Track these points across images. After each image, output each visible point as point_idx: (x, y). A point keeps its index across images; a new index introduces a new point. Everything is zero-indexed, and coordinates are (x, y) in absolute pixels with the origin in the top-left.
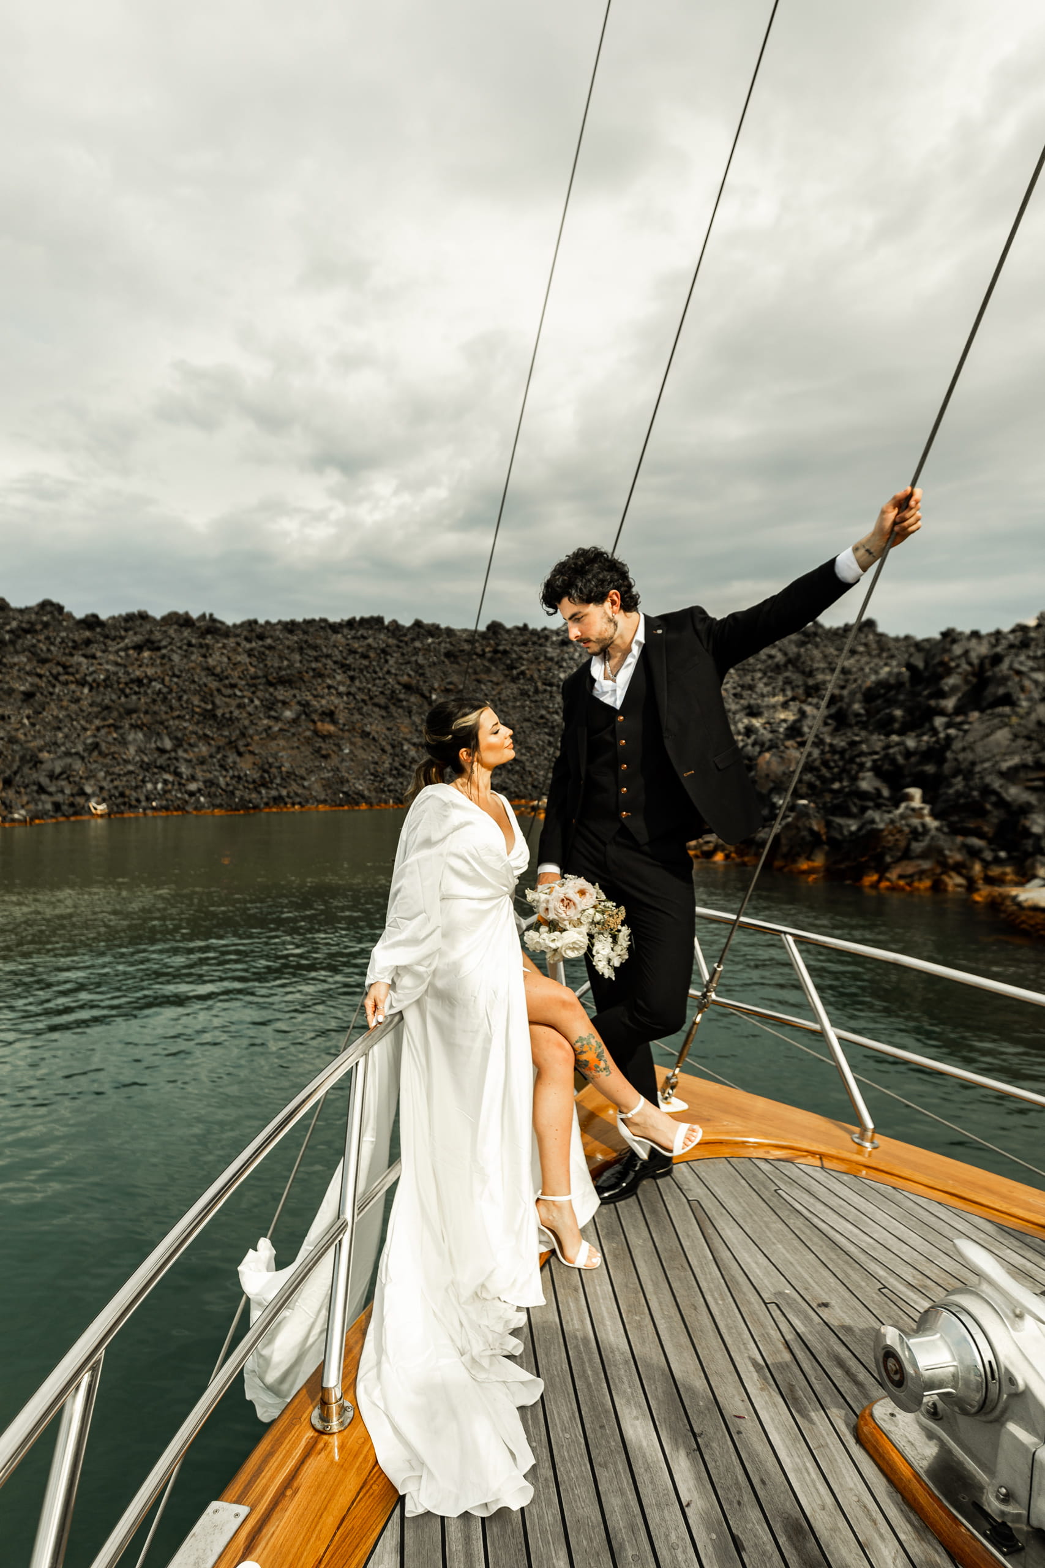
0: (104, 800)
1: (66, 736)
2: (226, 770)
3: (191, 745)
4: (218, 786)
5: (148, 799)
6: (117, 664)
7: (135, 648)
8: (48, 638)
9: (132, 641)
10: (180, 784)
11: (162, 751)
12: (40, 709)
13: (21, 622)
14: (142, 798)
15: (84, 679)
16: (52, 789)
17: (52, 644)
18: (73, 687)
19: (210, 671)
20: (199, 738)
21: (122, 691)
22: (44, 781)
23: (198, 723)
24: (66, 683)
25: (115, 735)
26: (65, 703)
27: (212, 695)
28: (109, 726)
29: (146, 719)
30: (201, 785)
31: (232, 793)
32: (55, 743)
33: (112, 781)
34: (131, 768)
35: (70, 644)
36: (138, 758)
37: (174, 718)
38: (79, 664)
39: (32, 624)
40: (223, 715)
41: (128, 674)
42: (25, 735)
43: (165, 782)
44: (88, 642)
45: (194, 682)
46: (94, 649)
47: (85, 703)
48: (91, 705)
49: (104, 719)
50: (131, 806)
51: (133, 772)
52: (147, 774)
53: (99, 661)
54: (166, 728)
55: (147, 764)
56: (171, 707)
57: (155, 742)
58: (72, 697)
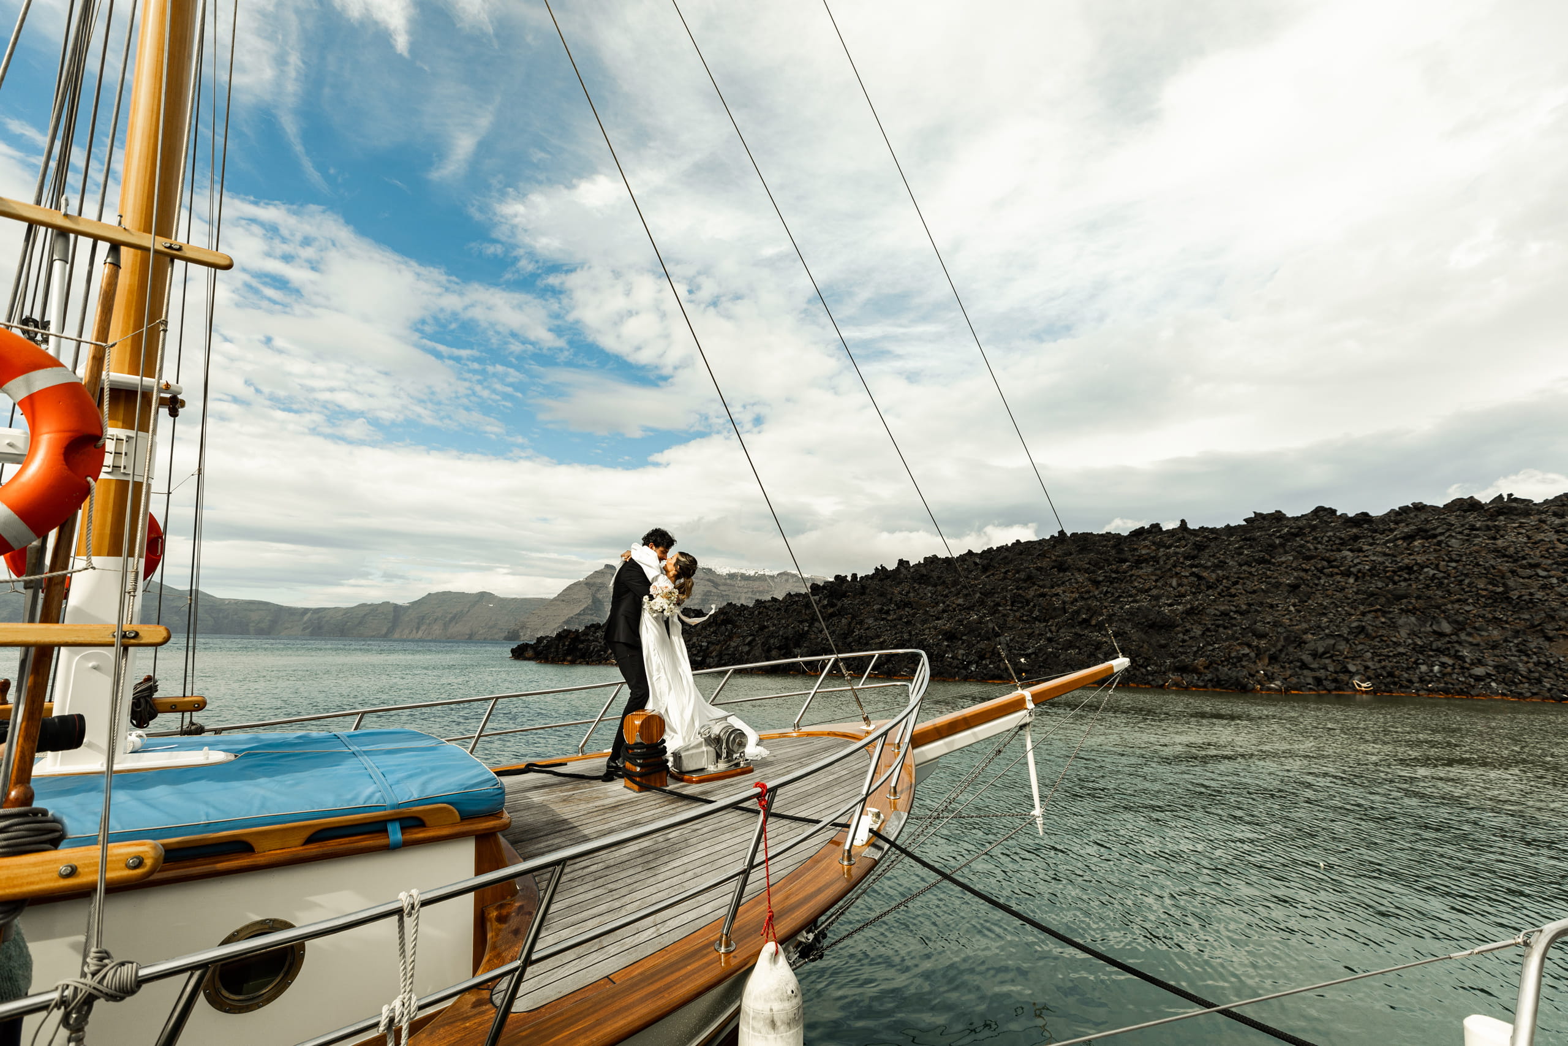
0: (1369, 679)
1: (1331, 621)
2: (1528, 655)
3: (1475, 628)
4: (1516, 672)
5: (1421, 680)
6: (1385, 554)
7: (1404, 539)
8: (1315, 538)
9: (1403, 532)
10: (1462, 668)
11: (1441, 635)
12: (1305, 599)
13: (1291, 528)
14: (1415, 679)
15: (1348, 570)
16: (1315, 666)
17: (1319, 543)
18: (1338, 578)
19: (1500, 553)
20: (1489, 621)
21: (1391, 579)
22: (1306, 658)
23: (1486, 606)
24: (1332, 575)
25: (1383, 620)
26: (1329, 592)
27: (1503, 578)
28: (1376, 611)
29: (1420, 604)
30: (1490, 670)
31: (1539, 681)
32: (1319, 627)
33: (1380, 661)
34: (1401, 650)
35: (1337, 541)
36: (1410, 641)
37: (1453, 602)
38: (1345, 557)
39: (1301, 529)
40: (1520, 597)
41: (1397, 563)
42: (1291, 620)
43: (1443, 665)
44: (1356, 538)
45: (1478, 565)
46: (1362, 543)
47: (1350, 592)
48: (1356, 593)
49: (1370, 605)
50: (1401, 686)
51: (1404, 654)
52: (1421, 656)
53: (1366, 554)
54: (1444, 612)
55: (1421, 647)
56: (1448, 591)
57: (1431, 626)
58: (1337, 587)
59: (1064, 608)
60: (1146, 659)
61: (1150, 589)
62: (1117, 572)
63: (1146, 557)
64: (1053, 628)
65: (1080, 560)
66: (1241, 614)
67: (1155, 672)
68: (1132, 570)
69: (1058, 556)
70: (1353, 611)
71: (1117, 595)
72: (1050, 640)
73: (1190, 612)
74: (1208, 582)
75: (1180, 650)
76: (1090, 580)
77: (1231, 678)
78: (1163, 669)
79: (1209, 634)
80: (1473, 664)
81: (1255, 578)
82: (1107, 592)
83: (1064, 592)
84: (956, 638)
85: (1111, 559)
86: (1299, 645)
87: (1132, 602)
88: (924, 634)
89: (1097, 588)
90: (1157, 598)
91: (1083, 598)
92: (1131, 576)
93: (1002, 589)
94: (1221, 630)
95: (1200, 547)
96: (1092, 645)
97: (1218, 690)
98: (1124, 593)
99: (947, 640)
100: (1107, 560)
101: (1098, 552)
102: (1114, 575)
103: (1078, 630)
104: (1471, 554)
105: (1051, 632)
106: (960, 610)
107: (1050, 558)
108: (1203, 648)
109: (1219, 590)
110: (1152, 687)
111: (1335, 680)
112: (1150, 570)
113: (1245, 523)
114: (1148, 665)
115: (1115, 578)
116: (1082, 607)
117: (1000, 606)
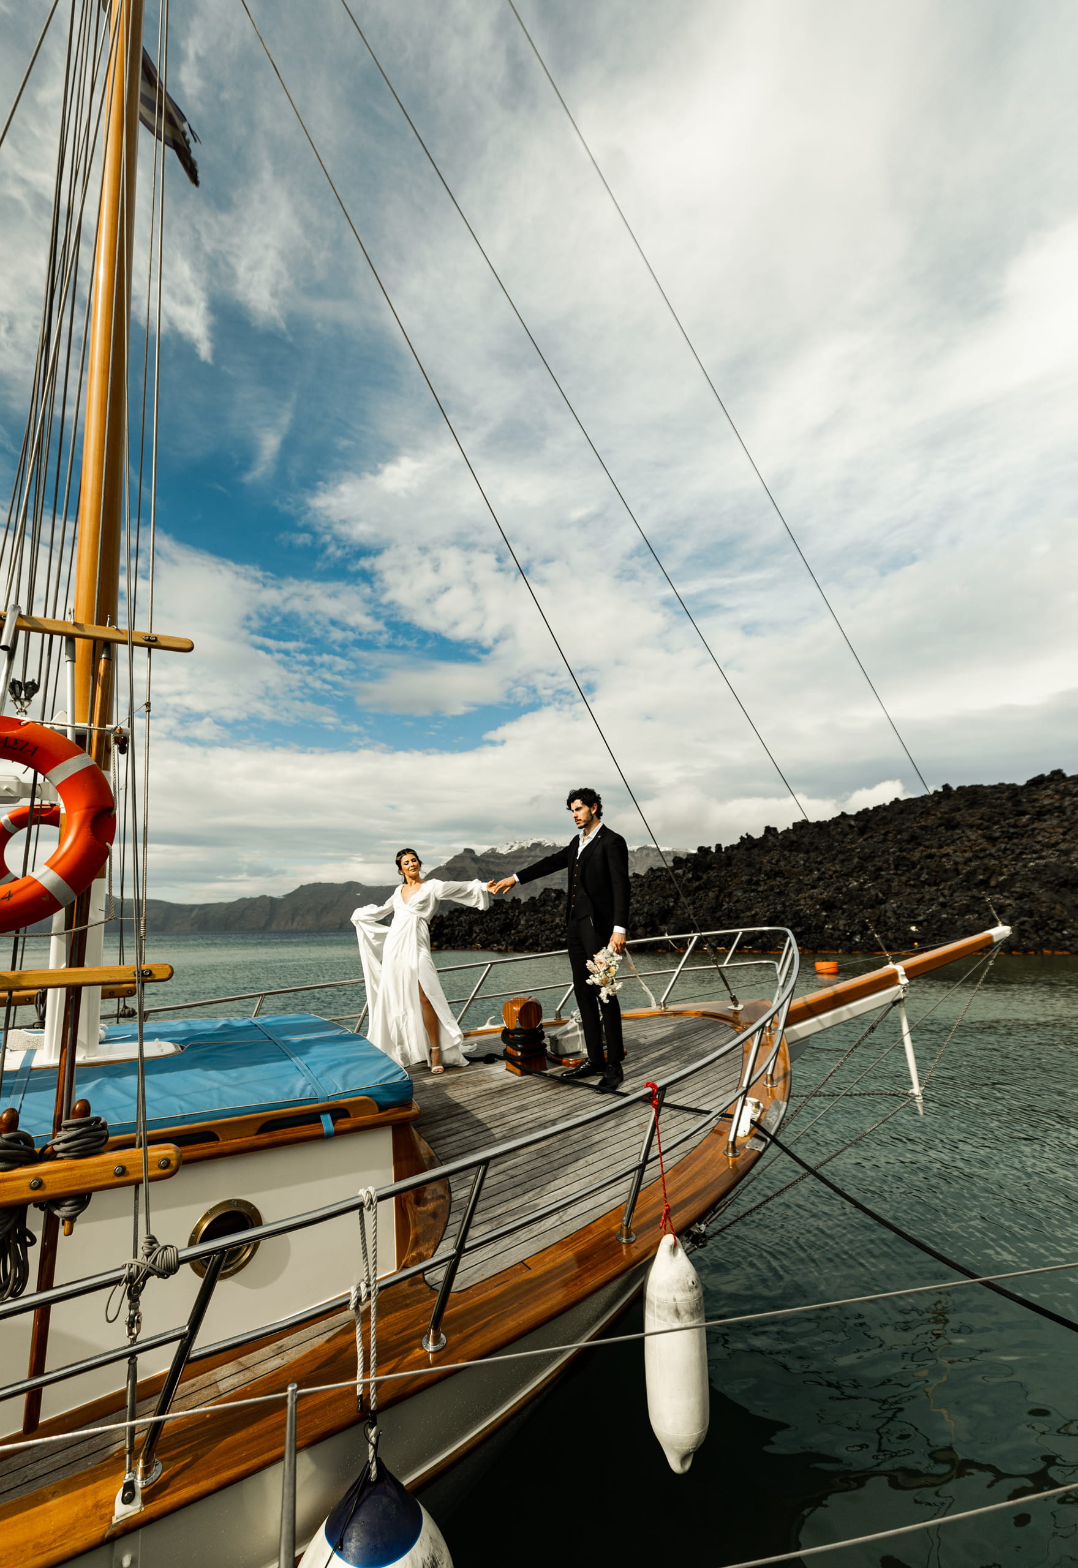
61: (1057, 843)
62: (1015, 826)
63: (1048, 807)
64: (946, 892)
68: (1030, 822)
69: (946, 813)
71: (1018, 851)
72: (943, 905)
76: (984, 837)
82: (1006, 849)
83: (955, 851)
84: (836, 907)
85: (1007, 812)
87: (1035, 859)
88: (797, 905)
89: (994, 846)
90: (1067, 853)
91: (977, 857)
92: (1034, 829)
93: (883, 852)
98: (1026, 849)
99: (825, 910)
100: (1002, 814)
101: (991, 806)
102: (1012, 830)
105: (944, 896)
106: (838, 877)
107: (935, 815)
112: (1055, 822)
115: (1014, 833)
116: (978, 867)
117: (882, 870)
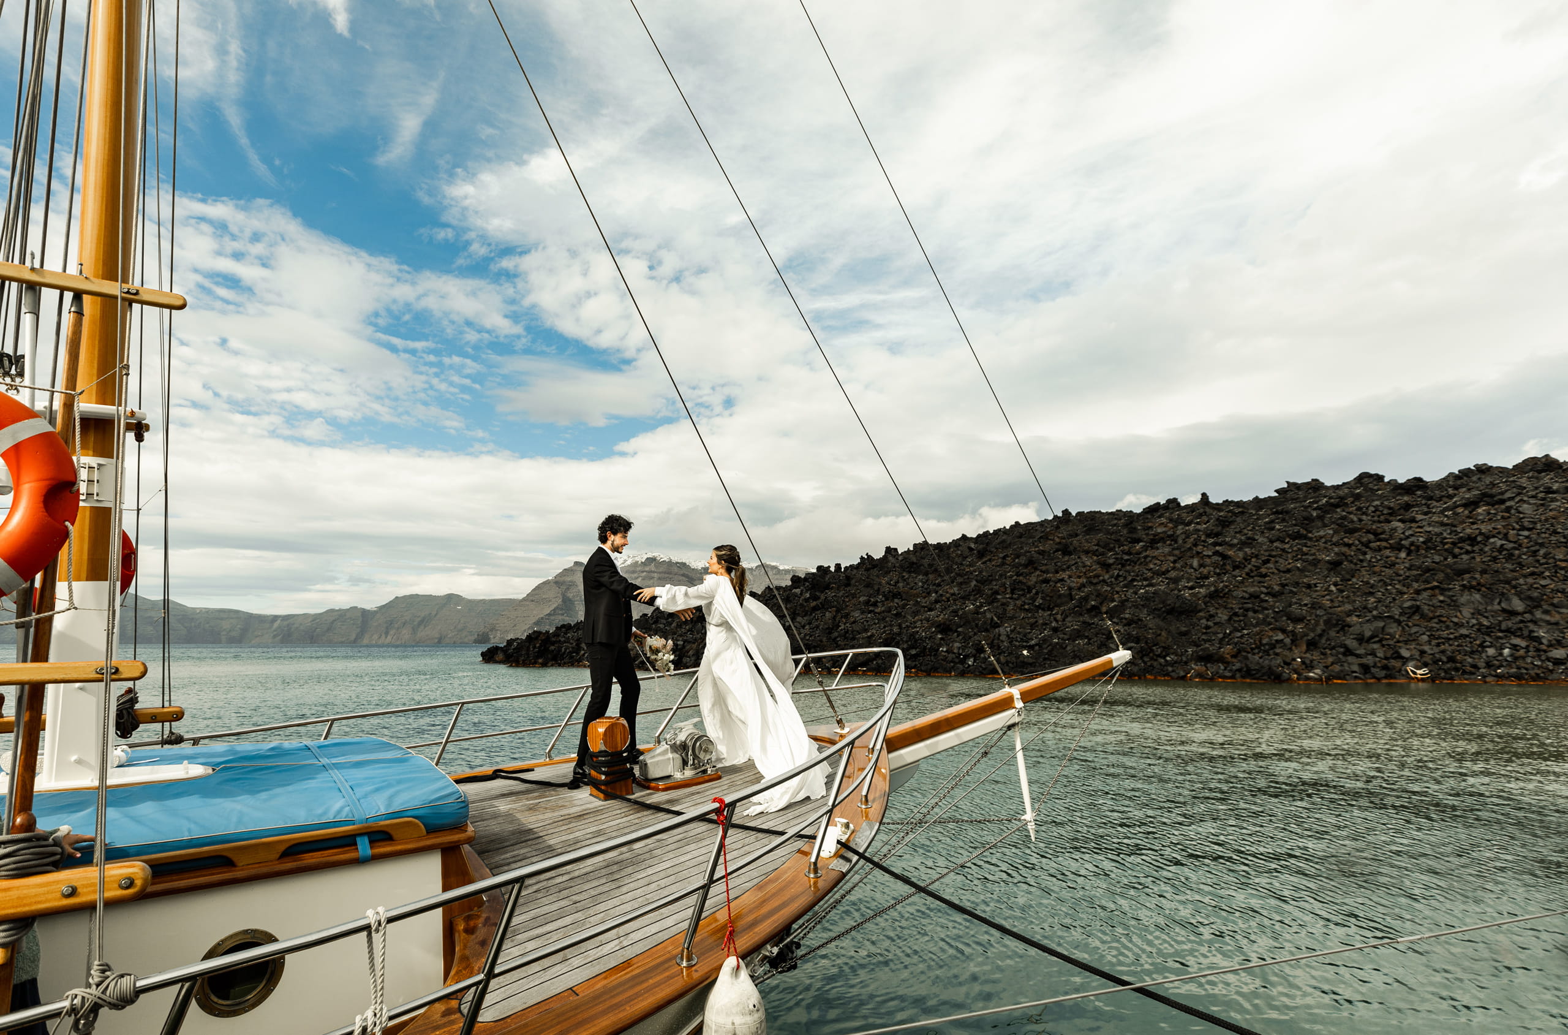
0: (1425, 665)
1: (1379, 601)
3: (1553, 605)
5: (1489, 665)
6: (1442, 524)
7: (1465, 506)
8: (1360, 509)
9: (1464, 498)
10: (1538, 650)
11: (1512, 613)
12: (1348, 577)
13: (1331, 498)
14: (1481, 664)
15: (1399, 543)
16: (1361, 651)
17: (1364, 513)
18: (1387, 552)
21: (1450, 552)
22: (1351, 643)
24: (1380, 549)
25: (1441, 598)
26: (1377, 569)
28: (1432, 588)
29: (1485, 579)
32: (1365, 608)
33: (1438, 645)
34: (1464, 631)
35: (1386, 511)
36: (1474, 621)
37: (1525, 576)
38: (1395, 529)
39: (1342, 498)
41: (1457, 533)
42: (1332, 601)
43: (1515, 647)
44: (1407, 507)
45: (1555, 532)
46: (1414, 513)
47: (1401, 568)
48: (1409, 569)
49: (1427, 582)
50: (1464, 672)
51: (1467, 636)
52: (1488, 639)
53: (1419, 524)
54: (1515, 587)
55: (1488, 627)
56: (1520, 564)
57: (1499, 603)
58: (1386, 562)
59: (1070, 594)
60: (1164, 648)
61: (1168, 571)
62: (1129, 553)
63: (1162, 535)
64: (1059, 617)
65: (1087, 541)
66: (1274, 595)
67: (1176, 662)
68: (1146, 551)
69: (1062, 538)
70: (1405, 589)
71: (1130, 578)
72: (1055, 630)
73: (1214, 595)
74: (1234, 561)
75: (1204, 637)
76: (1099, 563)
77: (1262, 667)
78: (1184, 659)
79: (1236, 619)
80: (1550, 645)
81: (1289, 556)
82: (1118, 576)
83: (1070, 577)
84: (951, 630)
85: (1122, 539)
86: (1342, 629)
87: (1147, 586)
88: (916, 627)
89: (1107, 572)
90: (1176, 581)
91: (1091, 583)
92: (1147, 556)
93: (1001, 575)
94: (1250, 614)
95: (1224, 523)
96: (1103, 634)
97: (1248, 680)
98: (1137, 576)
99: (941, 632)
100: (1117, 541)
101: (1108, 532)
102: (1126, 557)
103: (1086, 618)
104: (1546, 520)
105: (1057, 621)
106: (955, 600)
107: (1053, 540)
108: (1230, 634)
109: (1247, 570)
110: (1172, 678)
111: (1385, 668)
112: (1167, 550)
113: (1276, 494)
114: (1168, 655)
115: (1127, 560)
116: (1091, 593)
117: (999, 594)
